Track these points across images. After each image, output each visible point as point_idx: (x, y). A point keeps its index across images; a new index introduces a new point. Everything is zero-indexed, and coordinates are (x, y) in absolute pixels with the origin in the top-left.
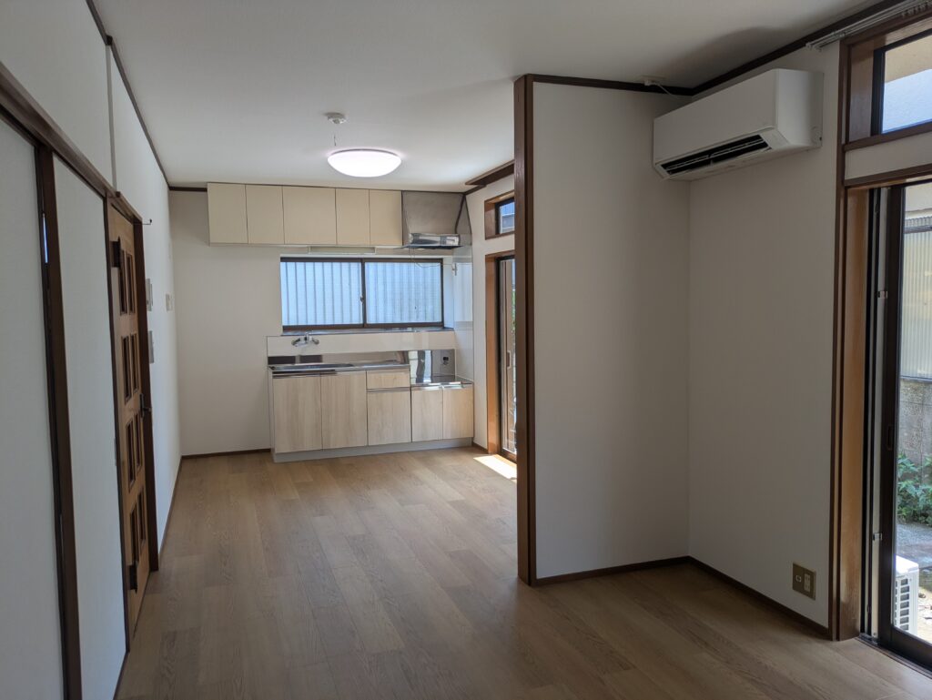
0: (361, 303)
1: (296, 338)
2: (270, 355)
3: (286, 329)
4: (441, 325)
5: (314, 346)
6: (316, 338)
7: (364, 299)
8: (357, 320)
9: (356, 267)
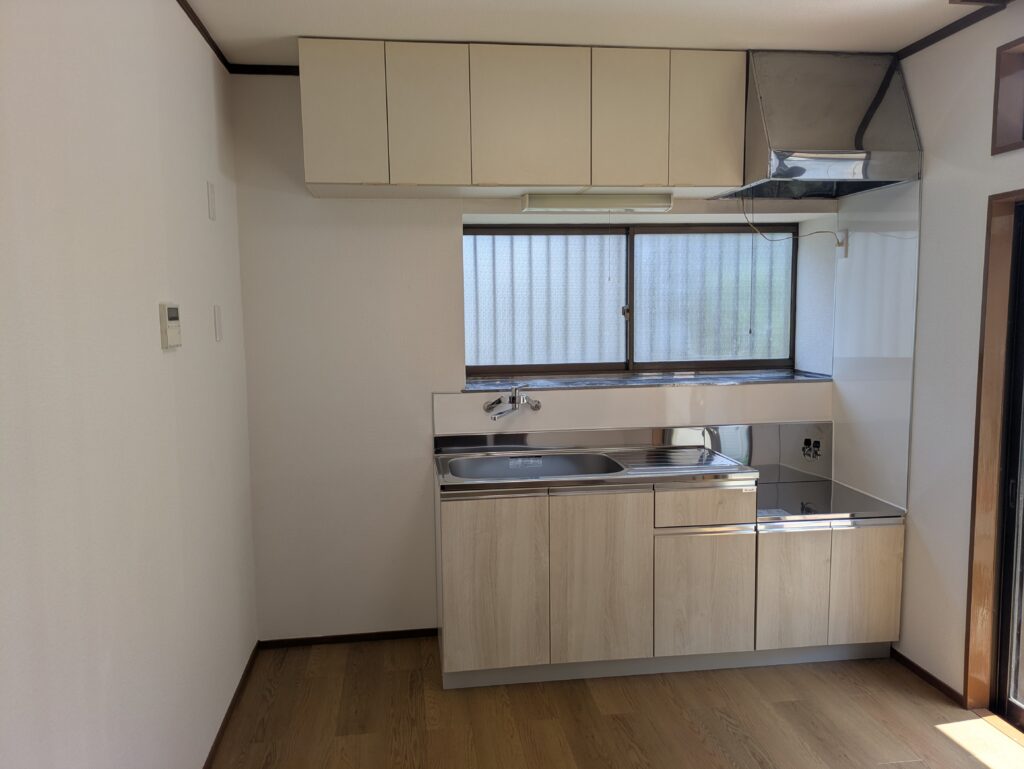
0: (623, 319)
1: (494, 397)
2: (440, 432)
3: (474, 373)
4: (787, 367)
5: (530, 412)
6: (535, 396)
7: (629, 311)
8: (614, 354)
9: (615, 244)
